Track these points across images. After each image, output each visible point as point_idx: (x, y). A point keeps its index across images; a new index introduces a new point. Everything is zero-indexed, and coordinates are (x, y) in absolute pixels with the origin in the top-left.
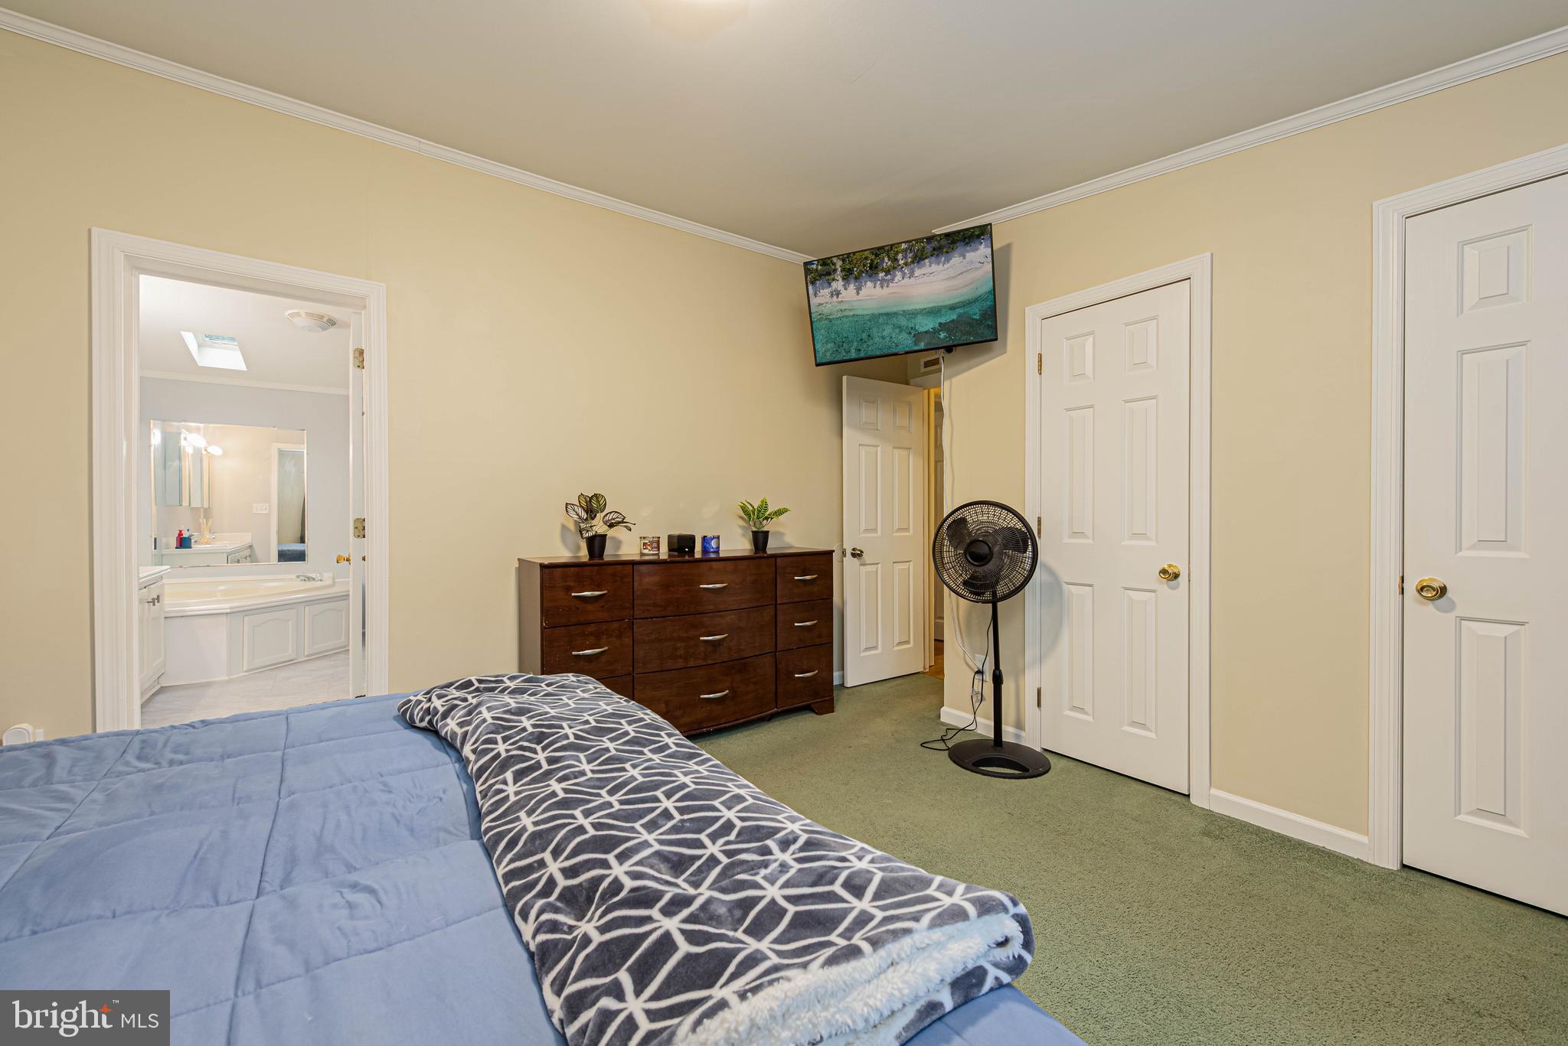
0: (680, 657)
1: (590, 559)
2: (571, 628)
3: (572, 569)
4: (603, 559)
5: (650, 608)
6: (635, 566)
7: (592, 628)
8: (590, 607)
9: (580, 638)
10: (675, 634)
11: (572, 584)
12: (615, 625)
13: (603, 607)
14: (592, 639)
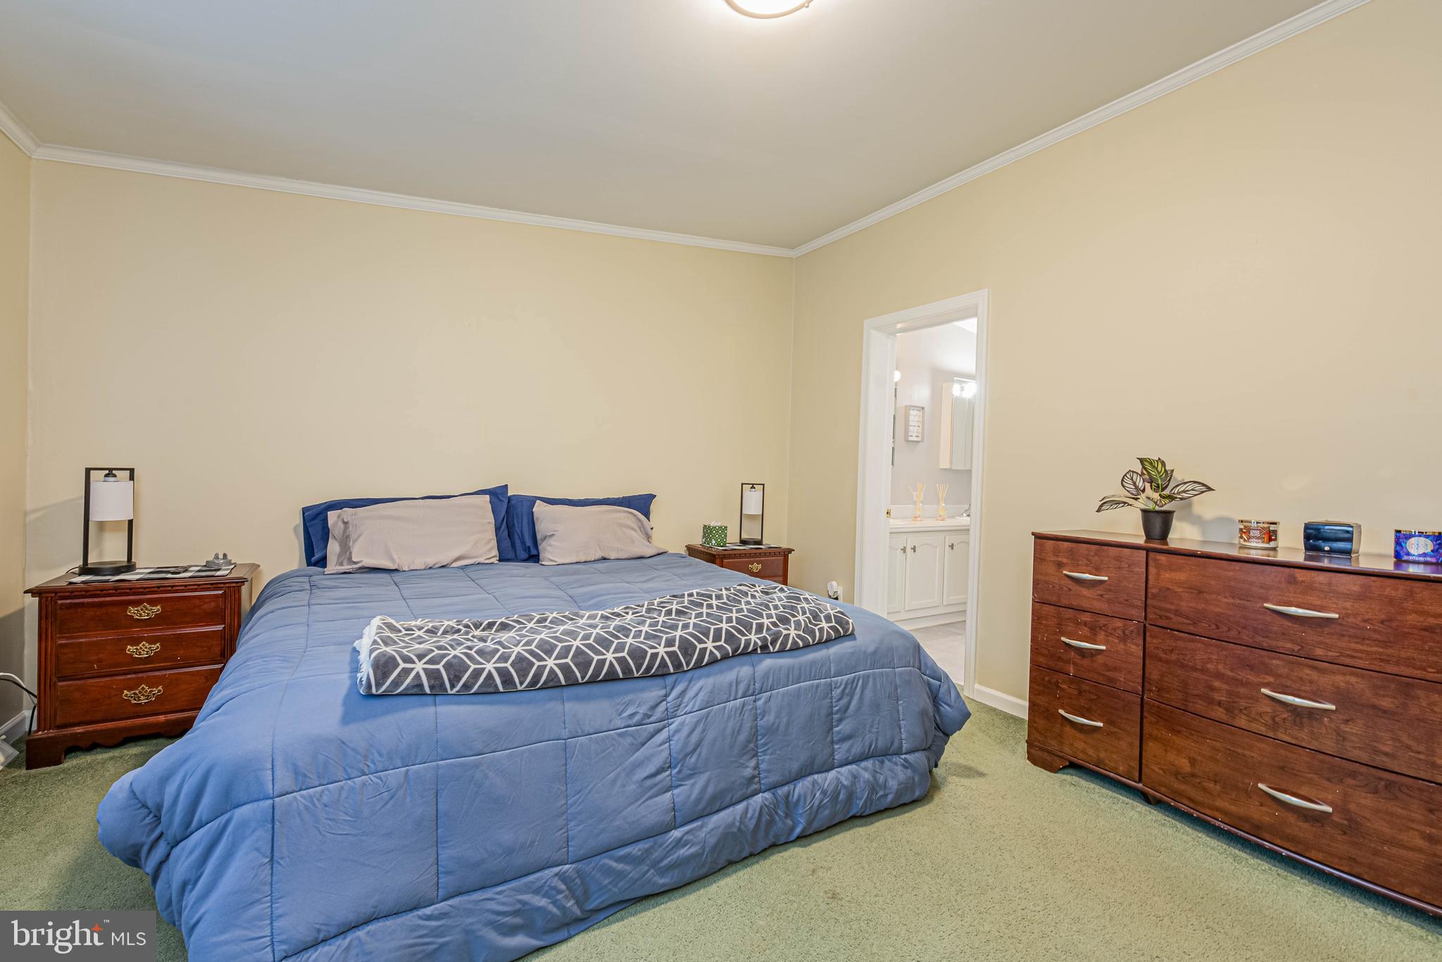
0: (1219, 704)
1: (1146, 542)
2: (1061, 609)
3: (1066, 544)
4: (1166, 544)
5: (1172, 616)
6: (1152, 555)
7: (1086, 617)
8: (1085, 592)
9: (1071, 624)
10: (1209, 666)
11: (1065, 561)
12: (1119, 624)
13: (1102, 596)
14: (1085, 631)
